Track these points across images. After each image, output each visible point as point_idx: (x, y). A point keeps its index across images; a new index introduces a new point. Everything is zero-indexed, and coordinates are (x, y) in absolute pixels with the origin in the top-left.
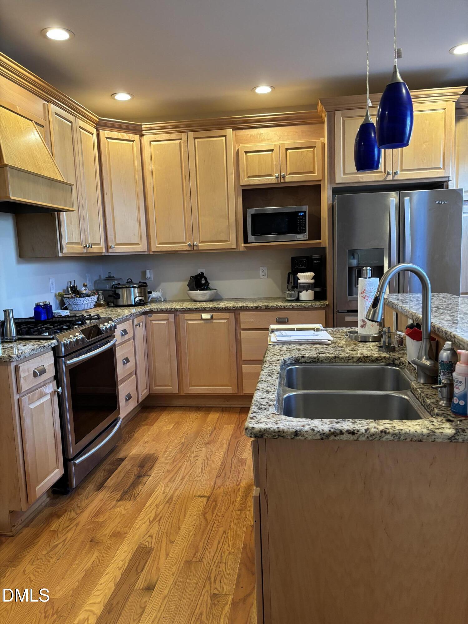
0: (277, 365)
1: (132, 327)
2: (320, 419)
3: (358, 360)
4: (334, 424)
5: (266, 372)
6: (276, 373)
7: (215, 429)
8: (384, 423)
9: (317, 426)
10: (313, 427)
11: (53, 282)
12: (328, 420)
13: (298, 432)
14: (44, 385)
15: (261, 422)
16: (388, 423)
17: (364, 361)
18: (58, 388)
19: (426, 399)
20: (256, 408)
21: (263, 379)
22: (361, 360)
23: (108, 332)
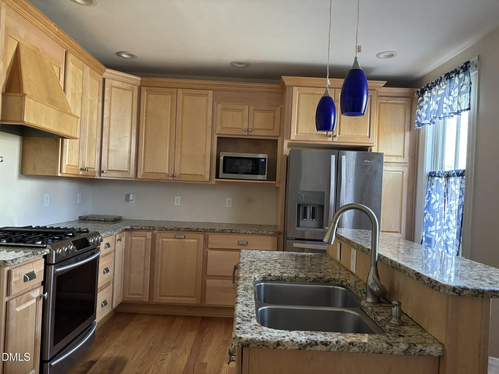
0: (250, 281)
1: (114, 241)
2: (297, 331)
3: (314, 280)
4: (309, 336)
5: (242, 287)
6: (250, 289)
7: (179, 335)
8: (350, 336)
9: (296, 337)
10: (292, 338)
11: (47, 197)
12: (302, 332)
13: (280, 343)
14: (32, 290)
15: (247, 333)
16: (353, 337)
17: (319, 281)
18: (44, 293)
19: (378, 316)
20: (240, 319)
21: (241, 294)
22: (316, 280)
23: (95, 244)
